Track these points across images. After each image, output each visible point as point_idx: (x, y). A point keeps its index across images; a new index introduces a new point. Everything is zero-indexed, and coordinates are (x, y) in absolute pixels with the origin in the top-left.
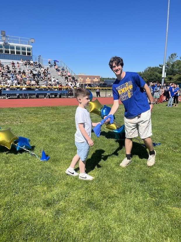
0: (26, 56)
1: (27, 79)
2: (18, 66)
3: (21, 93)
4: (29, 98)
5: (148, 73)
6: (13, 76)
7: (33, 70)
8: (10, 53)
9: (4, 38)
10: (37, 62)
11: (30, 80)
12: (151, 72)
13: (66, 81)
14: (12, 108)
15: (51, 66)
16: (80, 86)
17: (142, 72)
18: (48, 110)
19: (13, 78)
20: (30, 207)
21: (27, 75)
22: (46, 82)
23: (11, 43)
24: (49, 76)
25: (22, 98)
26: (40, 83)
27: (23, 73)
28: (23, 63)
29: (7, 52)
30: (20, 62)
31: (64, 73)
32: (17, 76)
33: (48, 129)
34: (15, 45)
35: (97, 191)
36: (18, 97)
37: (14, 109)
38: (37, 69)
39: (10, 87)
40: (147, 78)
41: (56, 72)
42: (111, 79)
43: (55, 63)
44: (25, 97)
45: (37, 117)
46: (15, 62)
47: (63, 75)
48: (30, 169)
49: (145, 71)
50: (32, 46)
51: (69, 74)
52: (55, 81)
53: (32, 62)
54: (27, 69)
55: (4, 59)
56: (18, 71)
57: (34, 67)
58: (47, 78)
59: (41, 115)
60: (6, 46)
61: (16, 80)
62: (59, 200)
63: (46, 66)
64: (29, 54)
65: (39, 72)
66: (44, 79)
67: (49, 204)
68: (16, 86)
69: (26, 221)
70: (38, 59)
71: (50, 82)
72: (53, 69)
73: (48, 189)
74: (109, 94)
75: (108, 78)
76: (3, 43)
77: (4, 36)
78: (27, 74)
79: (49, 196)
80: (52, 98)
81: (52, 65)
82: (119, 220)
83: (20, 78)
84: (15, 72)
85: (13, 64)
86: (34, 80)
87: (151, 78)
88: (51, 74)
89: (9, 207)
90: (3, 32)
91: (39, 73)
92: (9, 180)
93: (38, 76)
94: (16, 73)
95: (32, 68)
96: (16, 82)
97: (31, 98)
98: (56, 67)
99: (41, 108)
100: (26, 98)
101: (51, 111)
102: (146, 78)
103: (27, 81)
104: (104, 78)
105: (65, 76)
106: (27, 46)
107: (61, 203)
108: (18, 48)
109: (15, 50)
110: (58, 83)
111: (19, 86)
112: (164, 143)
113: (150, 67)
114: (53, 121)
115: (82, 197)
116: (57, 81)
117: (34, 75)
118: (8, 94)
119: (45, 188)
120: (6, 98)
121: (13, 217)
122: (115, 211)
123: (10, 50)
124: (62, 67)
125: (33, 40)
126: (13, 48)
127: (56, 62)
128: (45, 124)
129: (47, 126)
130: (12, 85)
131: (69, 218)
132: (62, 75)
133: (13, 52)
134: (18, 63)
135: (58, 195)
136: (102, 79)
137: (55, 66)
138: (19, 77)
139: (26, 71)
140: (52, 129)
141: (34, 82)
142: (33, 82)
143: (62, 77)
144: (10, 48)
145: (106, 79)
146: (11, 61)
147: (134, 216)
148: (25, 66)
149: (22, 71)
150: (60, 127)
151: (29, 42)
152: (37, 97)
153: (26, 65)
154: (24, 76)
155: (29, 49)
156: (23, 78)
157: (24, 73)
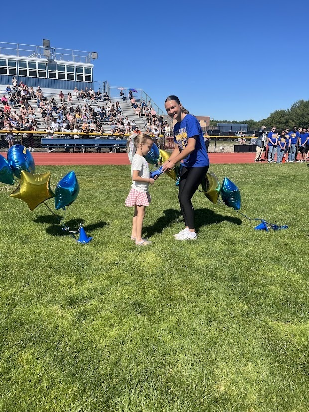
0: (83, 81)
1: (84, 120)
2: (70, 100)
3: (72, 143)
4: (85, 152)
5: (298, 111)
6: (60, 116)
7: (94, 105)
8: (57, 78)
9: (48, 53)
10: (102, 91)
11: (89, 123)
12: (303, 110)
13: (148, 124)
14: (53, 167)
15: (124, 99)
16: (171, 134)
17: (286, 110)
18: (110, 171)
19: (60, 119)
20: (43, 304)
21: (84, 114)
22: (114, 126)
23: (59, 59)
24: (119, 116)
25: (74, 152)
26: (104, 127)
27: (77, 111)
28: (78, 94)
29: (52, 75)
30: (74, 93)
31: (145, 110)
32: (67, 115)
33: (102, 198)
34: (66, 63)
35: (154, 289)
36: (67, 151)
37: (56, 168)
38: (99, 104)
39: (53, 133)
40: (296, 121)
41: (132, 109)
42: (229, 122)
43: (131, 94)
44: (78, 151)
45: (90, 181)
46: (65, 92)
47: (144, 115)
48: (56, 253)
49: (292, 108)
50: (93, 65)
51: (153, 113)
52: (129, 124)
53: (92, 92)
54: (84, 104)
55: (47, 87)
56: (68, 107)
57: (96, 101)
58: (116, 119)
59: (98, 178)
60: (51, 65)
61: (65, 122)
62: (90, 299)
63: (115, 98)
64: (88, 78)
65: (104, 109)
66: (111, 121)
67: (72, 302)
68: (64, 133)
69: (30, 321)
70: (103, 88)
71: (120, 126)
72: (128, 103)
73: (77, 281)
74: (221, 148)
75: (225, 121)
76: (47, 60)
77: (48, 48)
78: (83, 112)
79: (76, 291)
80: (122, 152)
81: (125, 97)
82: (177, 331)
83: (72, 118)
84: (64, 108)
85: (62, 95)
86: (95, 123)
87: (303, 120)
88: (123, 112)
89: (11, 301)
90: (47, 42)
91: (104, 111)
92: (22, 267)
93: (102, 116)
94: (66, 111)
95: (92, 101)
96: (65, 125)
97: (88, 152)
98: (132, 101)
99: (100, 167)
100: (80, 152)
101: (116, 172)
102: (293, 121)
103: (83, 125)
104: (217, 121)
105: (147, 115)
106: (84, 65)
107: (93, 302)
108: (70, 69)
109: (66, 72)
110: (134, 127)
111: (68, 131)
112: (295, 226)
113: (302, 101)
114: (114, 186)
115: (126, 297)
116: (132, 124)
117: (95, 114)
118: (50, 145)
119: (73, 281)
120: (48, 150)
121: (13, 316)
122: (173, 319)
123: (57, 71)
124: (142, 101)
125: (94, 55)
126: (61, 68)
127: (133, 92)
128: (100, 190)
129: (102, 193)
130: (59, 131)
131: (98, 322)
132: (141, 115)
133: (62, 76)
134: (70, 94)
135: (89, 291)
136: (213, 123)
137: (131, 98)
138: (70, 117)
139: (83, 108)
140: (107, 198)
141: (95, 125)
142: (93, 126)
143: (142, 117)
144: (57, 68)
145: (221, 122)
146: (58, 91)
147: (204, 328)
148: (81, 99)
149: (75, 107)
150: (122, 196)
151: (88, 57)
152: (99, 151)
153: (82, 97)
154: (78, 117)
155: (88, 71)
156: (77, 118)
157: (79, 110)
